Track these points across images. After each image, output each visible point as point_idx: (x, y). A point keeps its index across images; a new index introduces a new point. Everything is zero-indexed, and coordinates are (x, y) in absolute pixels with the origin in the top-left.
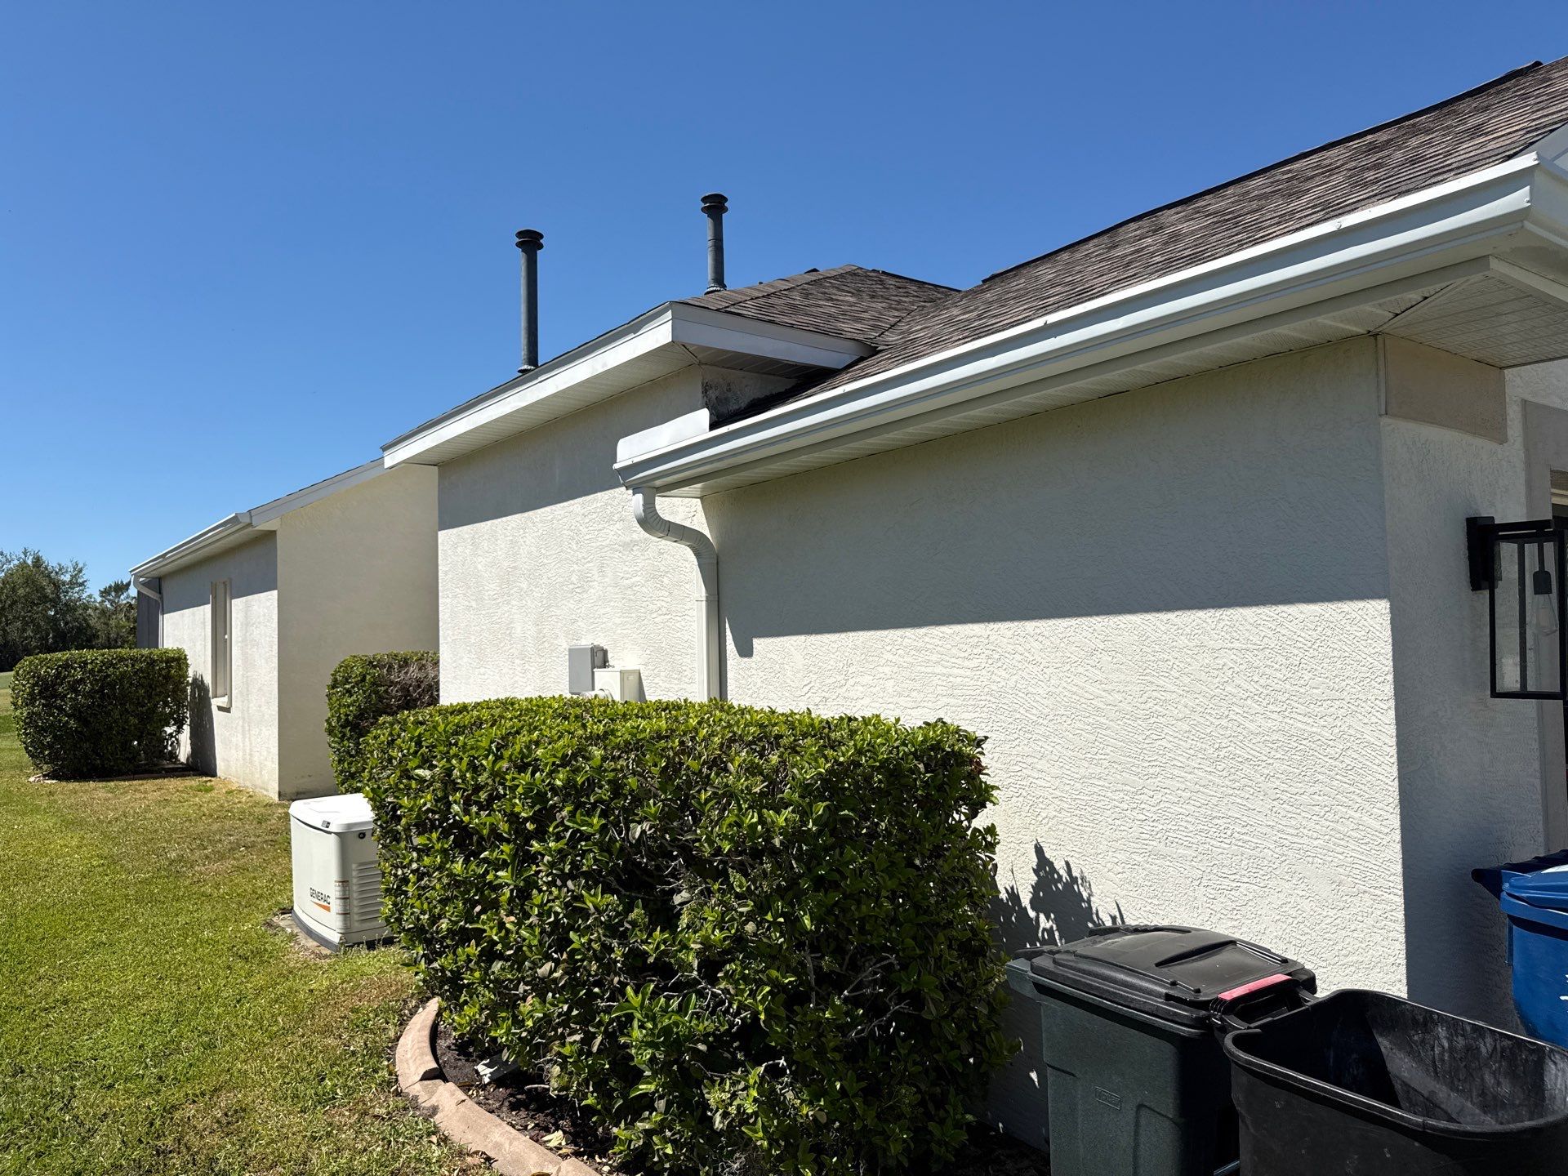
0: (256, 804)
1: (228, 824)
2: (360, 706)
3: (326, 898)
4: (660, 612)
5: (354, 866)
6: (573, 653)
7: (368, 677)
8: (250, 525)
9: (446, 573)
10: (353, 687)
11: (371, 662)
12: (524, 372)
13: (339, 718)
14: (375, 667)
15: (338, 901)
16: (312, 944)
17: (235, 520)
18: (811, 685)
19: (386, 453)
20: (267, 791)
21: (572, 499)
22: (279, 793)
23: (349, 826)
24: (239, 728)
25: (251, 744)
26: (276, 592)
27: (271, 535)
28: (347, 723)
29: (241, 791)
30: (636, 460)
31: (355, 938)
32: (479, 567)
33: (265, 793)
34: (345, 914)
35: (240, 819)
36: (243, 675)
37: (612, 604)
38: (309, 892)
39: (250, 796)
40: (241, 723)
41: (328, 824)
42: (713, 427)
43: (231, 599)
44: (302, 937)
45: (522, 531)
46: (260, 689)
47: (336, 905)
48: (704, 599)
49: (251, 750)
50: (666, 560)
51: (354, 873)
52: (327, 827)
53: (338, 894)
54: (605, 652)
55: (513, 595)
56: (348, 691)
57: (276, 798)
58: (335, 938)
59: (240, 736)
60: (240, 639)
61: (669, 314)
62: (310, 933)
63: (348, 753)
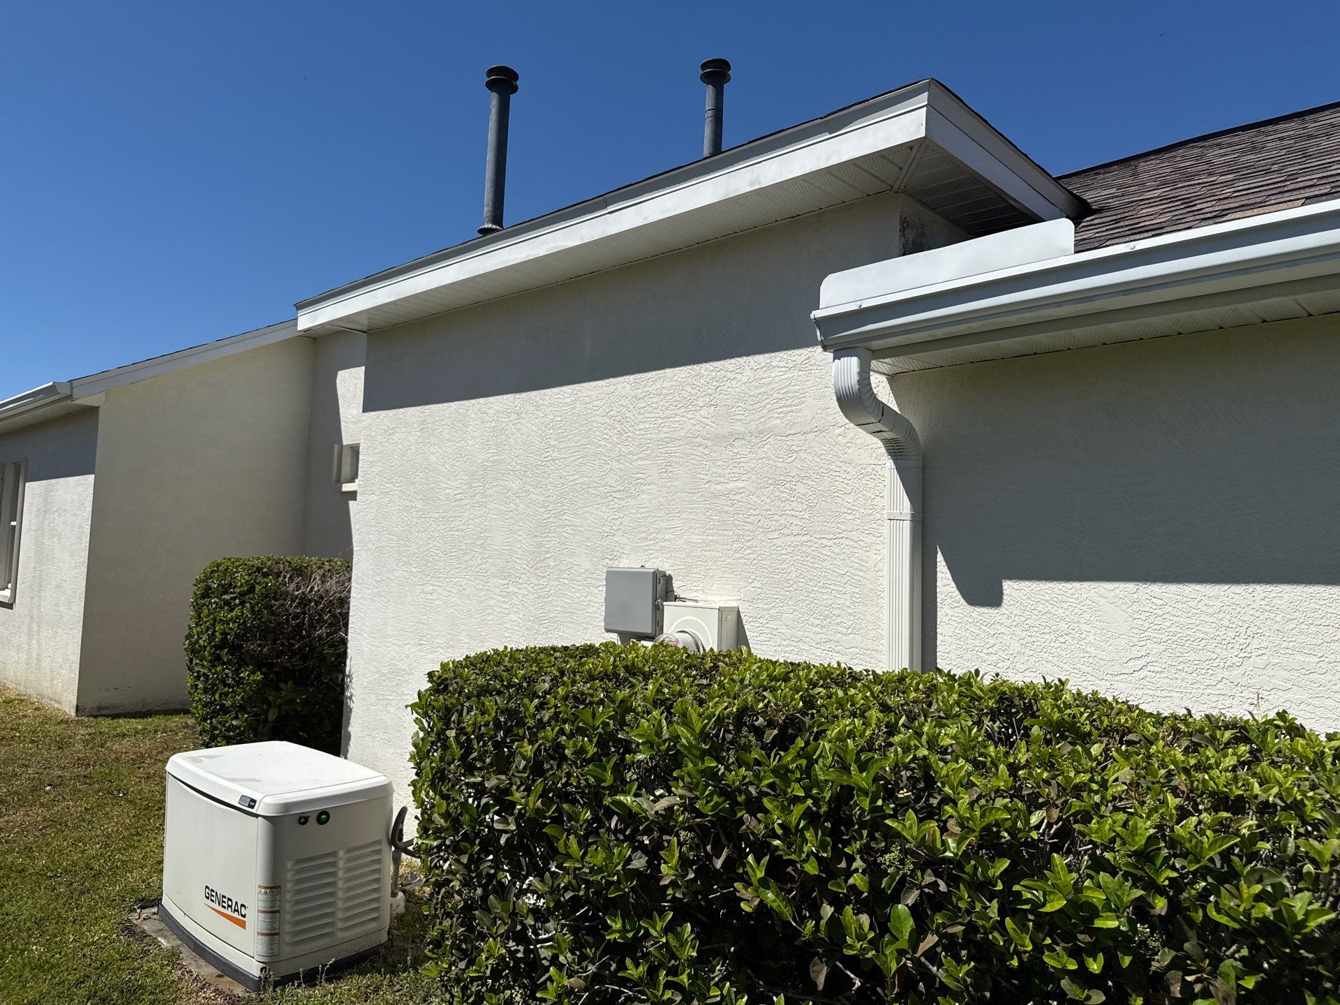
0: (47, 719)
1: (18, 747)
2: (244, 622)
3: (239, 908)
4: (786, 531)
5: (289, 865)
6: (615, 579)
7: (258, 588)
8: (70, 397)
9: (372, 464)
10: (234, 599)
11: (259, 569)
12: (484, 232)
13: (213, 636)
14: (266, 575)
15: (261, 916)
16: (208, 971)
17: (51, 390)
18: (1150, 659)
19: (301, 313)
20: (59, 703)
21: (613, 377)
22: (77, 707)
23: (287, 806)
24: (24, 628)
25: (40, 647)
26: (92, 476)
27: (92, 411)
28: (224, 643)
29: (22, 701)
30: (865, 304)
31: (286, 970)
32: (433, 459)
33: (56, 705)
34: (272, 935)
35: (32, 742)
36: (34, 568)
37: (684, 516)
38: (202, 892)
39: (37, 709)
40: (27, 621)
41: (252, 803)
42: (1080, 247)
43: (26, 481)
44: (186, 955)
45: (514, 417)
46: (58, 586)
47: (255, 919)
48: (909, 517)
49: (39, 654)
50: (803, 460)
51: (289, 875)
52: (252, 807)
53: (261, 906)
54: (668, 579)
55: (491, 496)
56: (227, 603)
57: (73, 713)
58: (253, 968)
59: (24, 638)
60: (34, 527)
61: (923, 99)
62: (200, 950)
63: (223, 682)
